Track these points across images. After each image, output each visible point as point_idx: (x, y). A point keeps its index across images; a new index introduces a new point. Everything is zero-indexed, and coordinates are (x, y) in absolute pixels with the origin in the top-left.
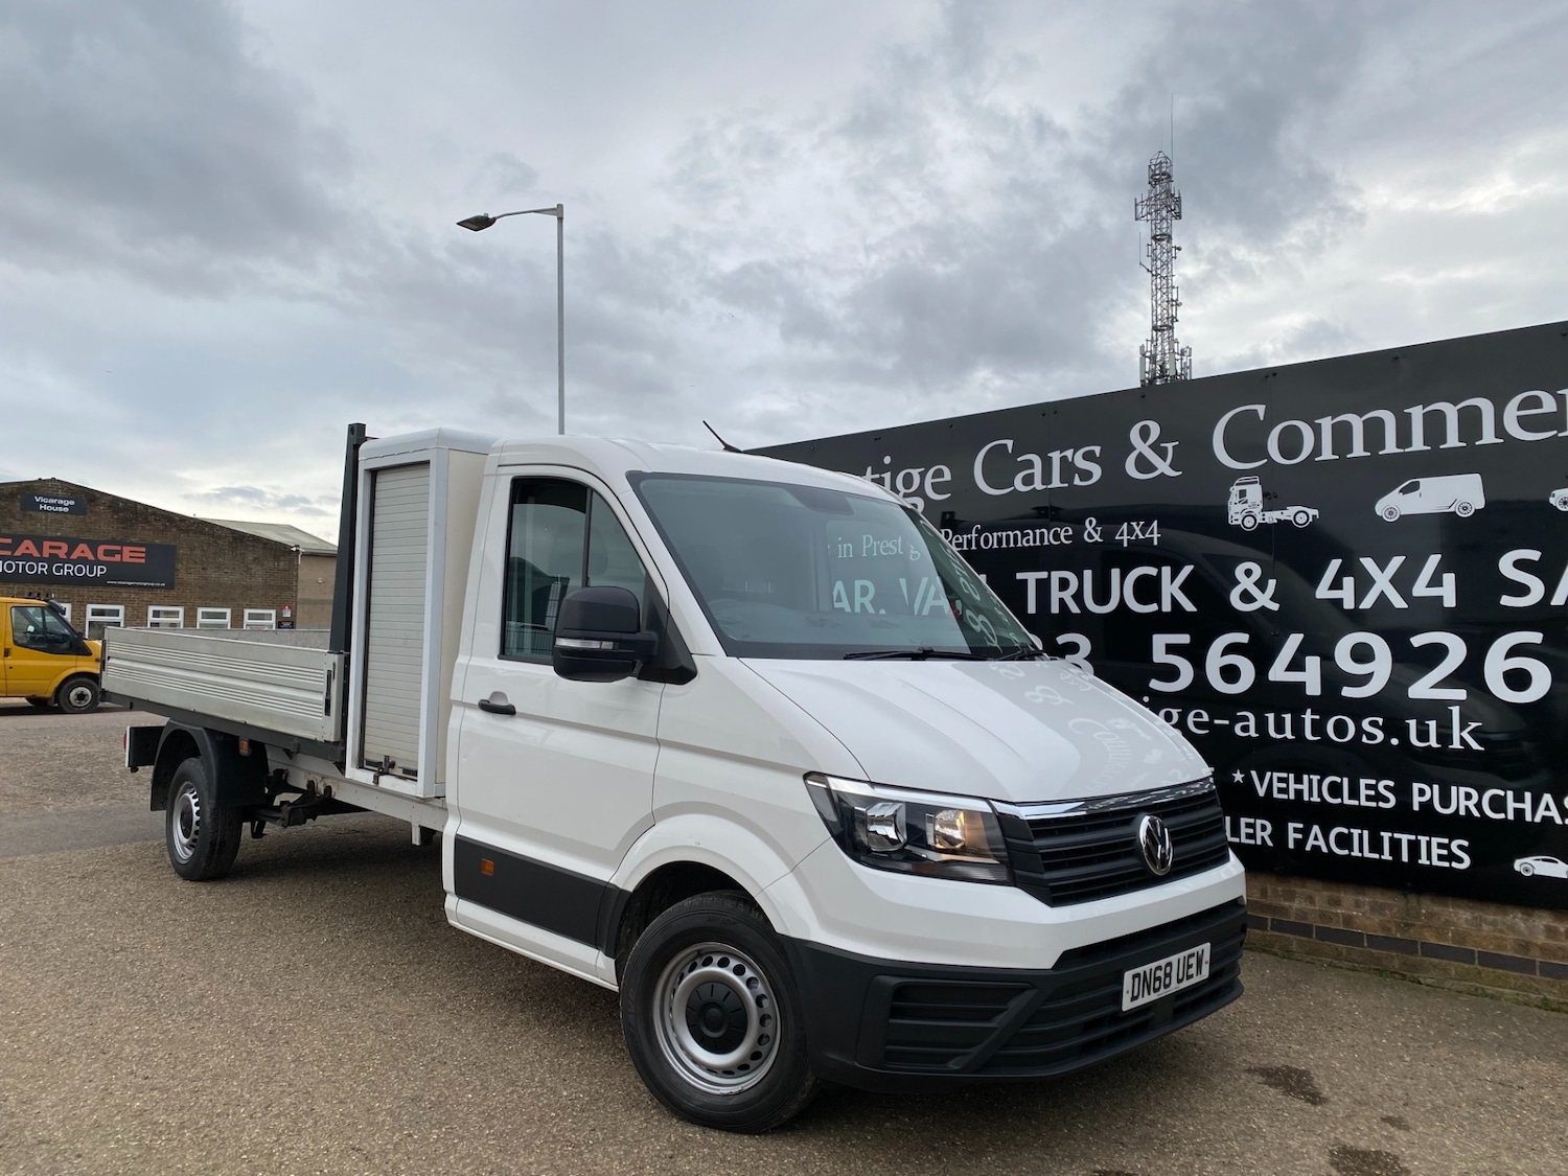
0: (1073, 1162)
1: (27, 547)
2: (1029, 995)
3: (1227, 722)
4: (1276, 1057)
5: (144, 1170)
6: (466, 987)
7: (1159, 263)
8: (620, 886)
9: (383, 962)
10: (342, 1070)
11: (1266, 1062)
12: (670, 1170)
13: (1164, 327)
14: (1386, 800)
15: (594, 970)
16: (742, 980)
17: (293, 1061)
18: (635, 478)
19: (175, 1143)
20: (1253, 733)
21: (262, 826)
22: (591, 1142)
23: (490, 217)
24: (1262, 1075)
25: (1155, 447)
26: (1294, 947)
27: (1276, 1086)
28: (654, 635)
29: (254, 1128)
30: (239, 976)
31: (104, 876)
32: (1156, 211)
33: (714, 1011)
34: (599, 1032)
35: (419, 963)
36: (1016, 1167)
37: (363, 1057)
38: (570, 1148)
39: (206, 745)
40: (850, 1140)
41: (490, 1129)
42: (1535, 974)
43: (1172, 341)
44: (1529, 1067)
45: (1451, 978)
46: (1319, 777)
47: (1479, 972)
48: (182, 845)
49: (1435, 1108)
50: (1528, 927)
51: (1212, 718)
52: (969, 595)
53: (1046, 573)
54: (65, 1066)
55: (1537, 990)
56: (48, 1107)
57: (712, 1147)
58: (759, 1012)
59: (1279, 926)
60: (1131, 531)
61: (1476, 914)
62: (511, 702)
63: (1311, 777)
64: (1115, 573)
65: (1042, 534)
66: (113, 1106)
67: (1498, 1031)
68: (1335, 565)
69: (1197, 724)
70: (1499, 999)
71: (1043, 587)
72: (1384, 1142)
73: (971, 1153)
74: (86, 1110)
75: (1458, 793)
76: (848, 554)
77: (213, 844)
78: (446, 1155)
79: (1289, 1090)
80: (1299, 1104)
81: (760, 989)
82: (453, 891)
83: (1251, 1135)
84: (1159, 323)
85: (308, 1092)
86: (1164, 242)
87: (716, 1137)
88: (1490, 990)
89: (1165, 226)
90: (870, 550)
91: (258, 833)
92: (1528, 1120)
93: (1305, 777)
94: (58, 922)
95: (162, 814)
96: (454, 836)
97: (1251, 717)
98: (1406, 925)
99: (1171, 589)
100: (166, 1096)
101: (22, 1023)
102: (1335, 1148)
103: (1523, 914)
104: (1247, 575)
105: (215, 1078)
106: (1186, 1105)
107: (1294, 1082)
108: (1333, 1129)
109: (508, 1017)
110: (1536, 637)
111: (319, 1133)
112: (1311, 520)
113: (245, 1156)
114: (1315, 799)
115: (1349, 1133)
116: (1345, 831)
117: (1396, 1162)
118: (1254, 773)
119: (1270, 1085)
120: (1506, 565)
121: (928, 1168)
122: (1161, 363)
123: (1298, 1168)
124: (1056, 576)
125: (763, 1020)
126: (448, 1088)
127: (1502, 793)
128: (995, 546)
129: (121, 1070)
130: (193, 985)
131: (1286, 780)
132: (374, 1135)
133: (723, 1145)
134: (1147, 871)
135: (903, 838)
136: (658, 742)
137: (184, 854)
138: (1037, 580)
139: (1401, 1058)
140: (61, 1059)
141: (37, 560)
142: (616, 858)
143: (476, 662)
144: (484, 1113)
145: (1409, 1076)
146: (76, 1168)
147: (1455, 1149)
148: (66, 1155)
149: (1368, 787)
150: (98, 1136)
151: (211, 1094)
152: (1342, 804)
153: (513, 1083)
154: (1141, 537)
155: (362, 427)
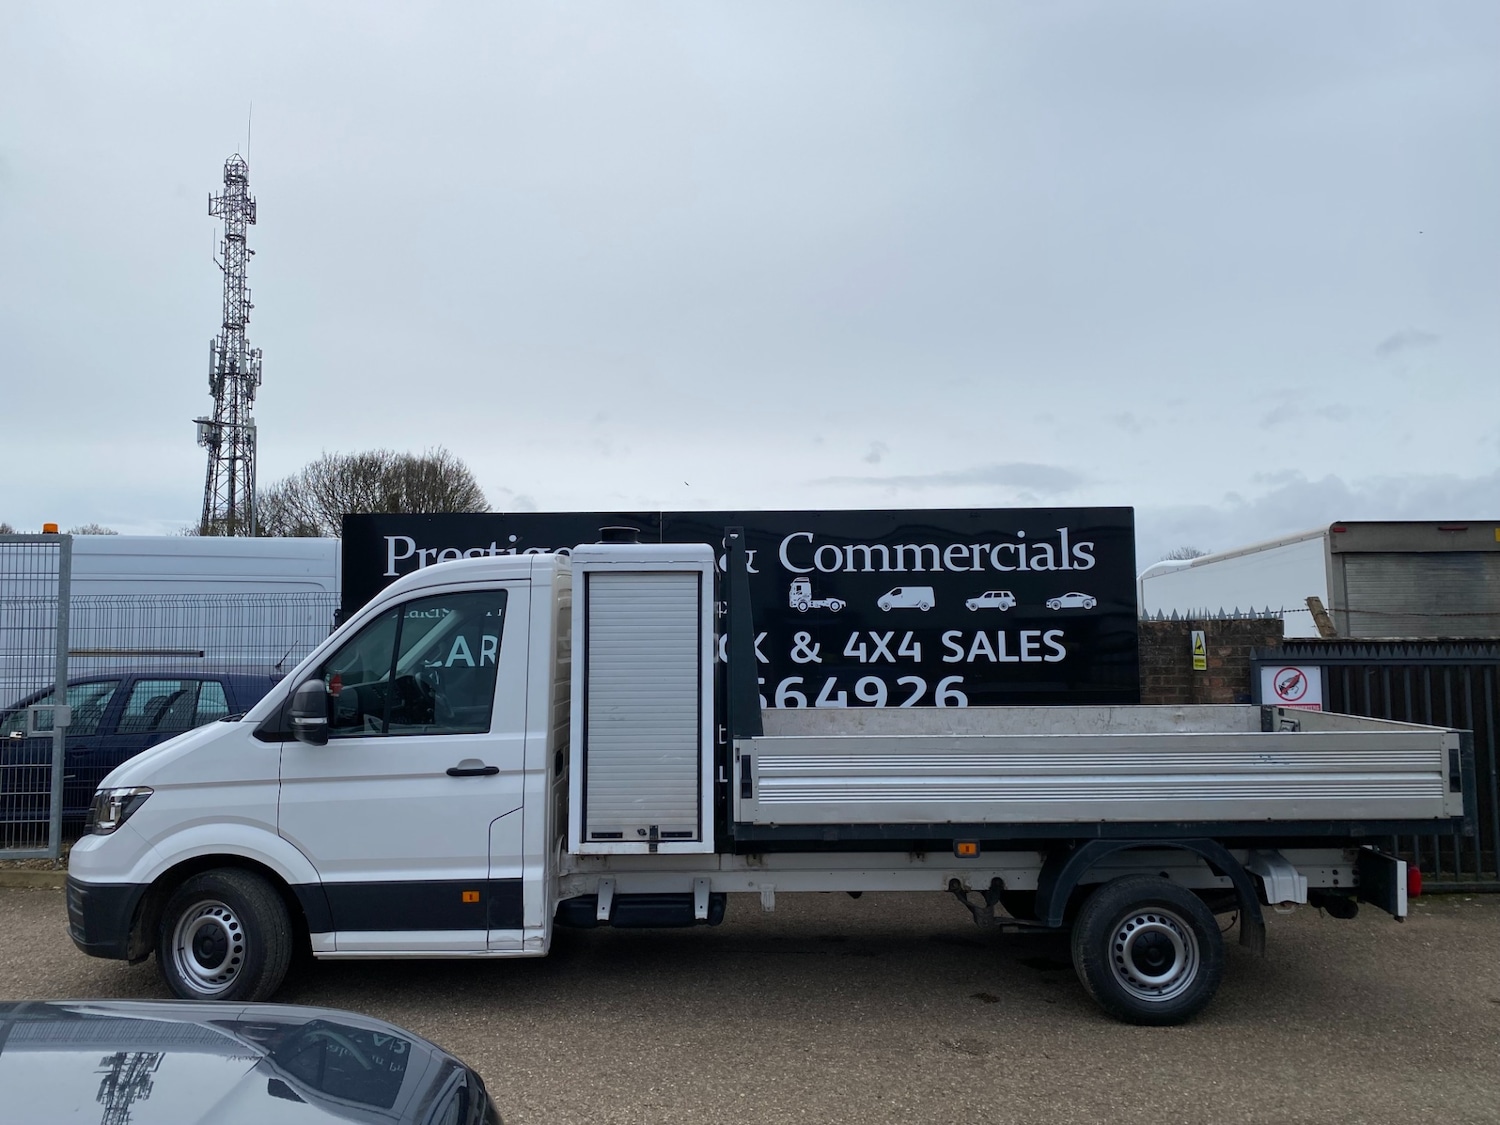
7: (232, 262)
13: (235, 325)
32: (230, 211)
43: (243, 341)
68: (855, 635)
84: (230, 321)
86: (239, 243)
89: (239, 227)
104: (801, 640)
110: (960, 679)
112: (841, 607)
120: (945, 639)
122: (232, 361)
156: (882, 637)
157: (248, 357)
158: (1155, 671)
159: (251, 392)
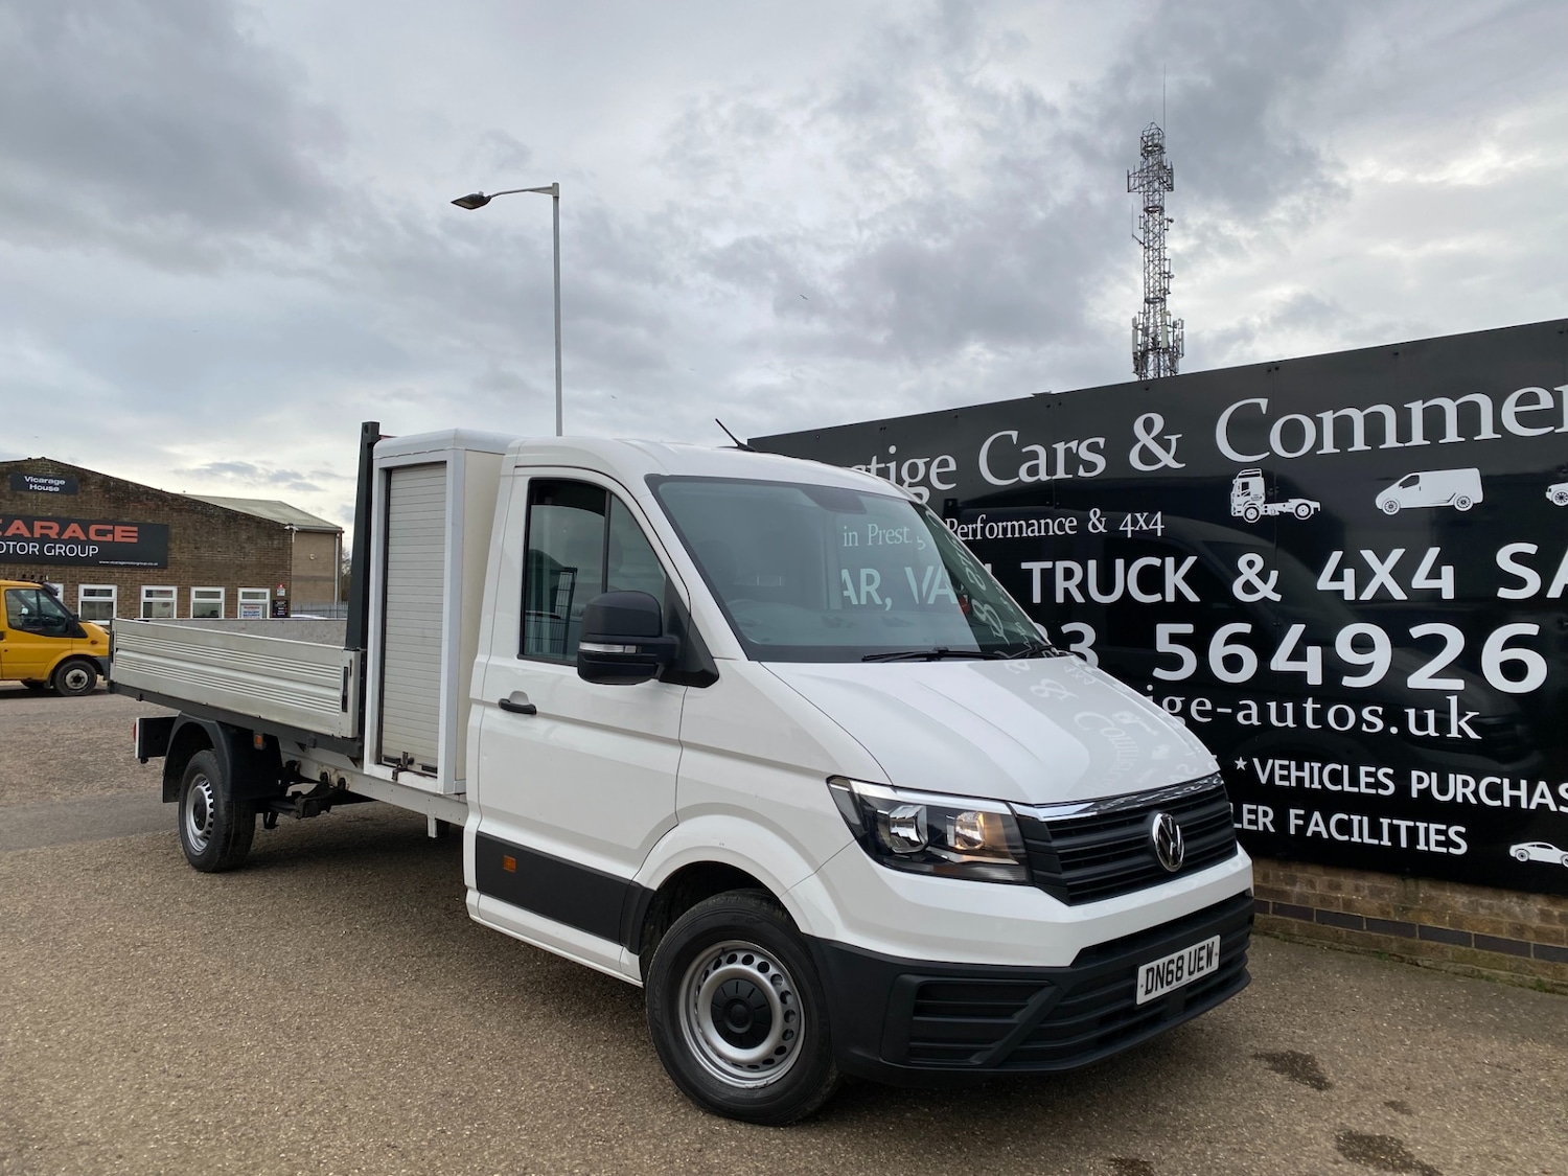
0: (1090, 1150)
1: (19, 526)
2: (1048, 991)
3: (1229, 711)
4: (1281, 1042)
5: (185, 1170)
6: (486, 980)
7: (1151, 235)
8: (644, 884)
9: (403, 955)
10: (371, 1066)
11: (1271, 1048)
12: (699, 1163)
13: (1156, 300)
14: (1386, 787)
15: (619, 966)
16: (767, 977)
17: (323, 1057)
18: (653, 481)
19: (213, 1143)
20: (1255, 721)
21: (274, 818)
22: (620, 1136)
23: (485, 195)
24: (1268, 1060)
25: (1158, 439)
26: (1295, 930)
27: (1281, 1071)
28: (676, 639)
29: (291, 1126)
30: (261, 971)
31: (117, 869)
32: (1148, 183)
33: (739, 1007)
34: (621, 1024)
35: (438, 956)
36: (1034, 1156)
37: (391, 1052)
38: (601, 1143)
39: (219, 738)
40: (873, 1131)
41: (521, 1124)
42: (1529, 956)
43: (1165, 313)
44: (1525, 1050)
45: (1448, 961)
46: (1320, 765)
47: (1476, 955)
48: (196, 837)
49: (1436, 1091)
50: (1522, 911)
51: (1214, 707)
52: (975, 585)
53: (1051, 563)
54: (98, 1065)
55: (1531, 971)
56: (84, 1107)
57: (738, 1139)
58: (783, 1008)
59: (1280, 909)
60: (1135, 522)
61: (1473, 898)
62: (532, 700)
63: (1312, 764)
64: (1120, 563)
65: (1047, 524)
66: (149, 1105)
67: (1494, 1013)
68: (1336, 556)
69: (1200, 713)
70: (1494, 981)
71: (1048, 577)
72: (1387, 1126)
73: (990, 1143)
74: (123, 1110)
75: (1455, 781)
76: (853, 542)
77: (227, 836)
78: (480, 1150)
79: (1295, 1075)
80: (1305, 1089)
81: (784, 985)
82: (475, 887)
83: (1259, 1121)
84: (1152, 296)
85: (340, 1089)
86: (1157, 214)
87: (742, 1130)
88: (1486, 972)
89: (1157, 197)
90: (875, 539)
91: (270, 824)
92: (1526, 1104)
93: (1307, 765)
94: (76, 916)
95: (175, 806)
96: (475, 832)
97: (1254, 705)
98: (1404, 909)
99: (1175, 579)
100: (200, 1094)
101: (51, 1022)
102: (1341, 1133)
103: (1518, 897)
104: (1249, 566)
105: (247, 1075)
106: (1196, 1092)
107: (1298, 1067)
108: (1338, 1115)
109: (530, 1010)
110: (1532, 629)
111: (354, 1130)
112: (1312, 512)
113: (283, 1155)
114: (1316, 785)
115: (1354, 1118)
116: (1346, 817)
117: (1400, 1147)
118: (1256, 761)
119: (1277, 1071)
120: (1504, 558)
121: (950, 1158)
122: (1153, 335)
123: (1307, 1154)
124: (1061, 565)
125: (787, 1016)
126: (477, 1084)
127: (1498, 781)
128: (1001, 536)
129: (153, 1068)
130: (217, 980)
131: (1287, 768)
132: (408, 1131)
133: (750, 1137)
134: (1159, 868)
135: (925, 839)
136: (681, 744)
137: (198, 846)
138: (1042, 570)
139: (1402, 1042)
140: (92, 1058)
141: (28, 541)
142: (640, 858)
143: (495, 661)
144: (514, 1108)
145: (1410, 1060)
146: (119, 1169)
147: (1456, 1133)
148: (107, 1156)
149: (1368, 774)
150: (137, 1136)
151: (245, 1091)
152: (1342, 791)
153: (540, 1077)
154: (1145, 528)
155: (376, 425)
156: (1382, 560)
157: (1170, 329)
159: (1173, 365)
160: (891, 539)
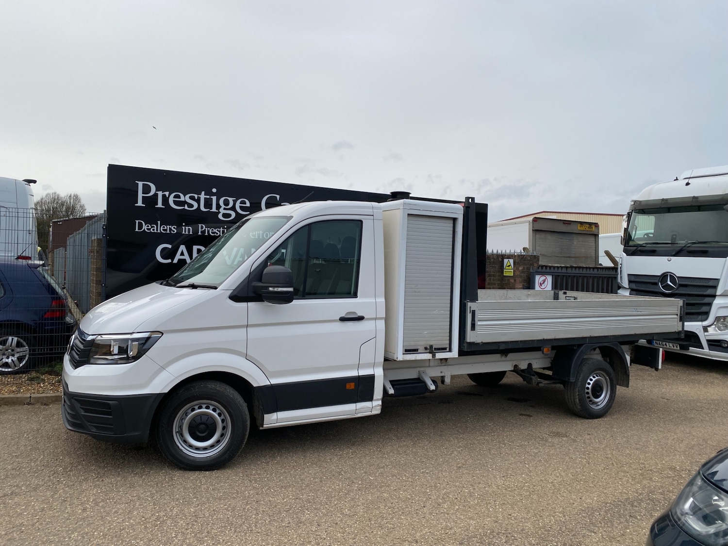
90: (203, 232)
158: (490, 276)
160: (212, 233)
